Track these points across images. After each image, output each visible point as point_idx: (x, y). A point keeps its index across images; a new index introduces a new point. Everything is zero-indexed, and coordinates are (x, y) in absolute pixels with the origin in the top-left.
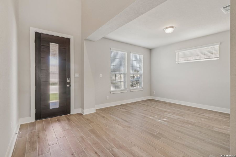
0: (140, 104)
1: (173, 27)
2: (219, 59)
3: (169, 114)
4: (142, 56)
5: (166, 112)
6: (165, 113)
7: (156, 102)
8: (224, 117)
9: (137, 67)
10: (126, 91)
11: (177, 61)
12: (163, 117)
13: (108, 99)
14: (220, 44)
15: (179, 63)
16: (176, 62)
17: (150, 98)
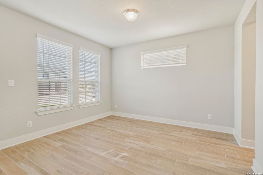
0: (95, 125)
1: (136, 11)
2: (185, 64)
3: (131, 141)
4: (100, 56)
5: (127, 136)
6: (126, 140)
7: (118, 119)
8: (193, 134)
9: (91, 72)
10: (72, 108)
11: (143, 66)
12: (122, 149)
13: (31, 126)
14: (187, 47)
15: (144, 69)
16: (141, 66)
17: (110, 114)
